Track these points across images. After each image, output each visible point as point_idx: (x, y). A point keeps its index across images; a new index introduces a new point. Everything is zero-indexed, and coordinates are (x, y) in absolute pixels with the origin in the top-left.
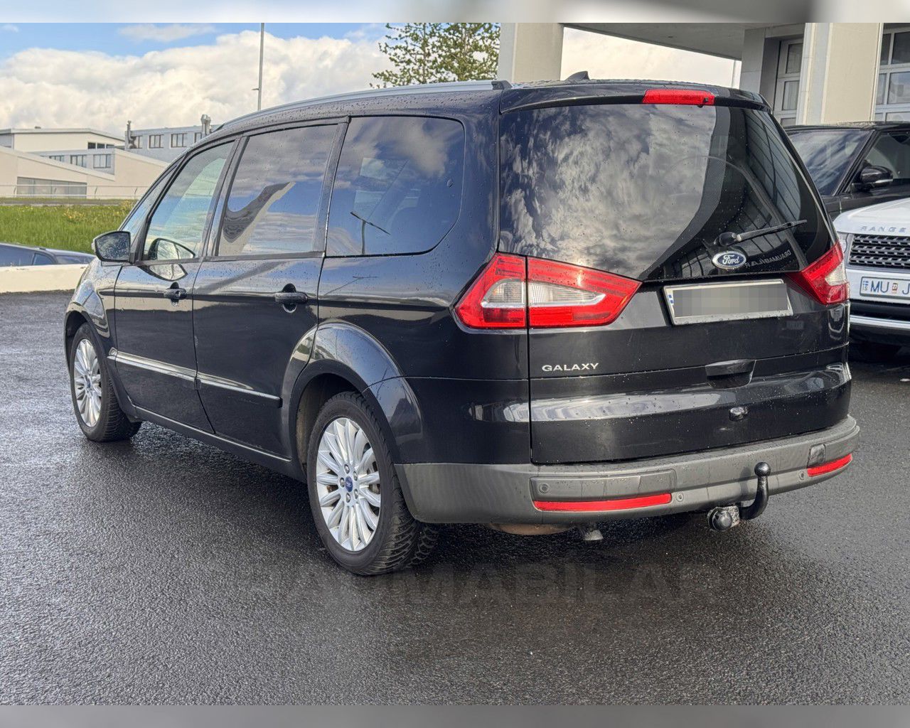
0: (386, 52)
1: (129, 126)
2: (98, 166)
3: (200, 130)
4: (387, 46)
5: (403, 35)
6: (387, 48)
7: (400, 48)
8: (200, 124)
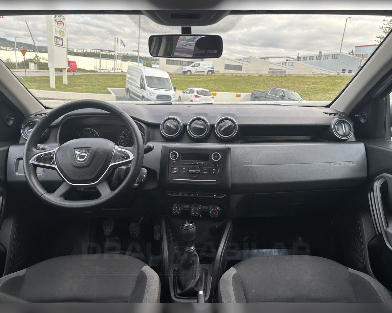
0: (382, 29)
1: (298, 55)
2: (289, 65)
3: (317, 55)
4: (383, 27)
5: (389, 23)
6: (383, 28)
7: (388, 28)
8: (318, 53)
